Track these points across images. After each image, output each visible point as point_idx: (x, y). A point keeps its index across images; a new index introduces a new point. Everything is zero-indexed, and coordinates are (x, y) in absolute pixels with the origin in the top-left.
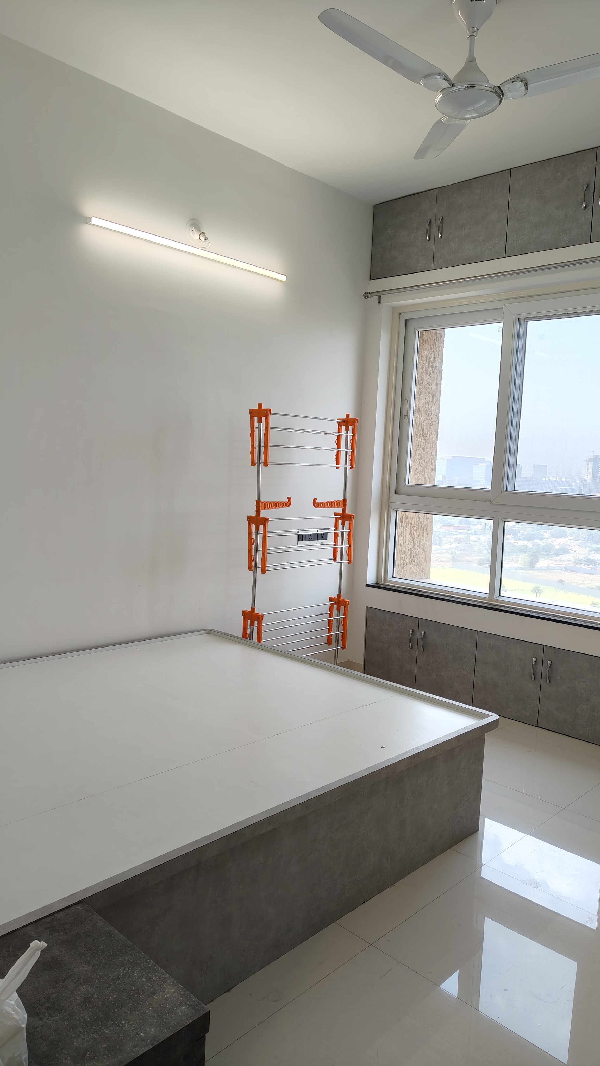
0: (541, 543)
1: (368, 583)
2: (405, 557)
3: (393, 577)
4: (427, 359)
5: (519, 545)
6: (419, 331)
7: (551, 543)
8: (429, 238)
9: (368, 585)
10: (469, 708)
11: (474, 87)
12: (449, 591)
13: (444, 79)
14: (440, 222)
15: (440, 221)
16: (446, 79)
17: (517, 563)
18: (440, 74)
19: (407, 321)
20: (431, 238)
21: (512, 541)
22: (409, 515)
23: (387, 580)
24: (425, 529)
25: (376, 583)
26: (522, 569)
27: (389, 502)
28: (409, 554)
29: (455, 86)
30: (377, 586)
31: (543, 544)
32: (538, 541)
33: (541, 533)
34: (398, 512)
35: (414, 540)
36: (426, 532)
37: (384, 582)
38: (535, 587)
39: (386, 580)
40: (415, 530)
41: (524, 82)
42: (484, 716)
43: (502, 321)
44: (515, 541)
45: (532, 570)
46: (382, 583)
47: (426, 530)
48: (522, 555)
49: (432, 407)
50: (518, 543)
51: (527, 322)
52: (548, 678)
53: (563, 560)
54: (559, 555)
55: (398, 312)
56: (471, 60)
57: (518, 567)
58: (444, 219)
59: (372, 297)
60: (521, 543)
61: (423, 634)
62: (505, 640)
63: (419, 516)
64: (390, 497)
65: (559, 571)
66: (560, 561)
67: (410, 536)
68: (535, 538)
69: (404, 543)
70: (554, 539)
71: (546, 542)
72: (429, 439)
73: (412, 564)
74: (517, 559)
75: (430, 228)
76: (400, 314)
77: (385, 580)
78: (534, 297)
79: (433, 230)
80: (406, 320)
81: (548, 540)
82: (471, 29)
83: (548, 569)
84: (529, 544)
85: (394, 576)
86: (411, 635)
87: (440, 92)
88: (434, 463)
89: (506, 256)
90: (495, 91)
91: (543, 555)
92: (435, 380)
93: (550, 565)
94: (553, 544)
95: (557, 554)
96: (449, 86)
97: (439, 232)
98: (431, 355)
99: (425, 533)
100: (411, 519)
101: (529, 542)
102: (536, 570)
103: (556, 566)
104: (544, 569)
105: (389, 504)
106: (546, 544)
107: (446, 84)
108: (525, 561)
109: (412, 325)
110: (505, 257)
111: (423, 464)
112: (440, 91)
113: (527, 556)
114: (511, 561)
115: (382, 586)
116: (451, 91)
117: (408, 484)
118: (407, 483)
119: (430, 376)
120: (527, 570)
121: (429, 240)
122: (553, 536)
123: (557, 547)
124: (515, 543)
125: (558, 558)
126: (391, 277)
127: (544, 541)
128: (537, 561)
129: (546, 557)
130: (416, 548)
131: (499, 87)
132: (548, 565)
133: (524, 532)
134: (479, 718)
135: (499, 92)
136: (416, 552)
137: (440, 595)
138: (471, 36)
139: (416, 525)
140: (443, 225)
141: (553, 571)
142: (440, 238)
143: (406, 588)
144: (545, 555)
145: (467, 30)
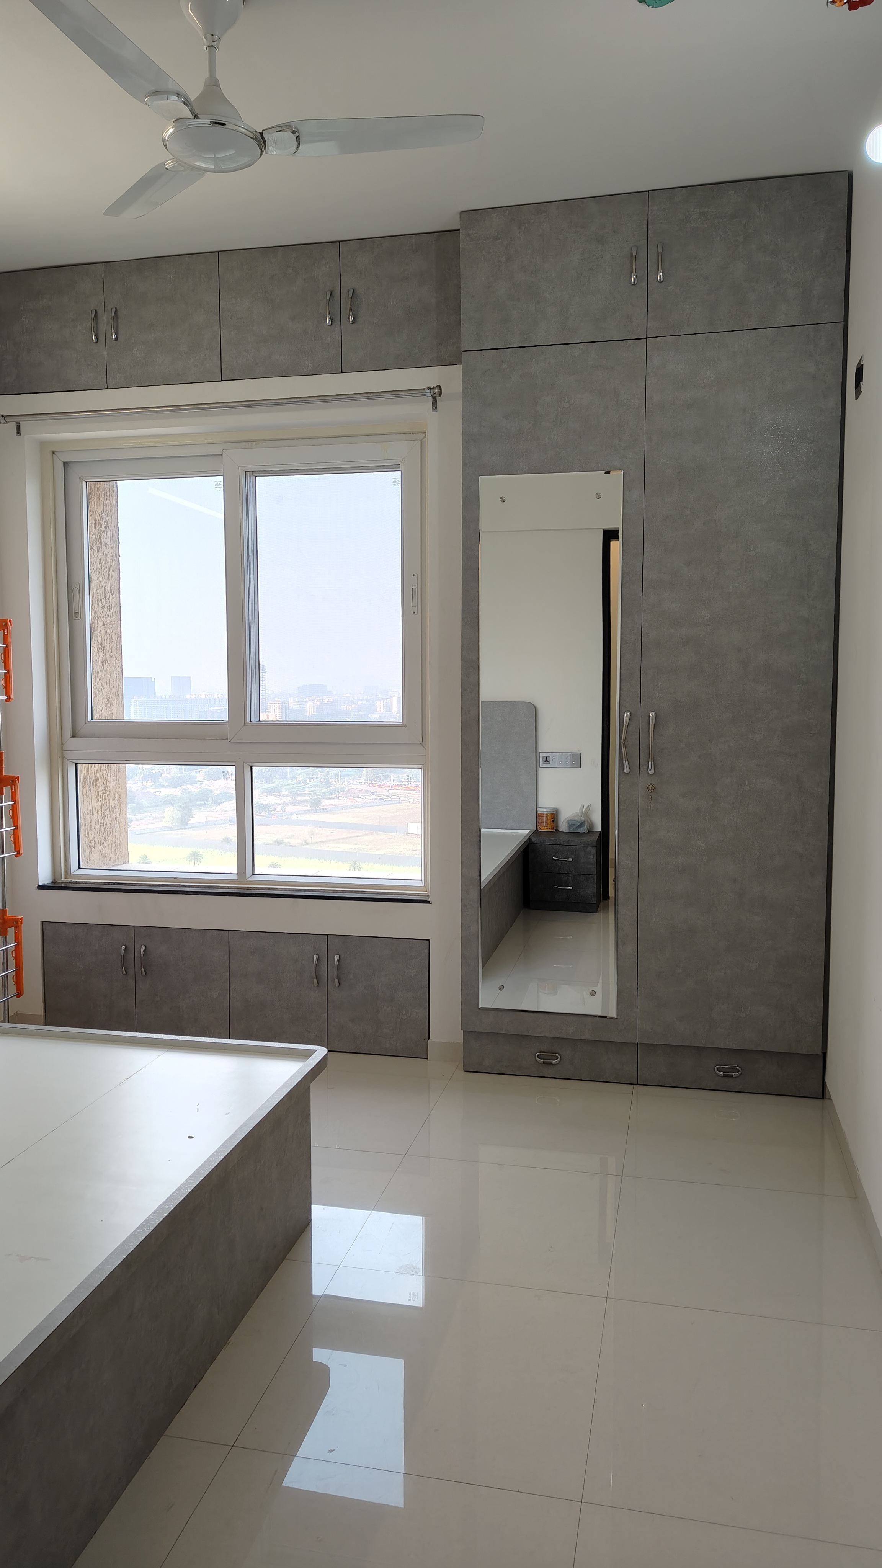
0: (194, 789)
1: (41, 883)
2: (91, 834)
3: (79, 868)
4: (97, 525)
5: (161, 794)
6: (86, 482)
7: (207, 787)
8: (96, 337)
9: (41, 887)
10: (281, 1046)
11: (224, 124)
12: (175, 878)
13: (184, 103)
14: (113, 317)
15: (113, 315)
16: (186, 103)
17: (162, 821)
18: (178, 95)
19: (66, 465)
20: (100, 338)
21: (152, 791)
22: (92, 769)
23: (71, 874)
24: (116, 787)
25: (53, 882)
26: (171, 829)
27: (62, 750)
28: (97, 830)
29: (199, 118)
30: (55, 886)
31: (196, 791)
32: (190, 787)
33: (191, 774)
34: (78, 765)
35: (103, 806)
36: (119, 791)
37: (66, 878)
38: (192, 853)
39: (69, 874)
40: (102, 791)
41: (297, 134)
42: (308, 1054)
43: (222, 474)
44: (156, 790)
45: (185, 829)
46: (62, 880)
47: (118, 789)
48: (168, 809)
49: (110, 599)
50: (160, 792)
51: (256, 477)
52: (336, 980)
53: (226, 809)
54: (220, 803)
55: (50, 451)
56: (213, 84)
57: (164, 826)
58: (119, 311)
59: (7, 423)
60: (165, 792)
61: (142, 951)
62: (271, 937)
63: (106, 768)
64: (64, 743)
65: (223, 825)
66: (222, 812)
67: (95, 801)
68: (185, 783)
69: (89, 813)
70: (211, 781)
71: (200, 786)
72: (110, 648)
73: (102, 844)
74: (162, 815)
75: (97, 324)
76: (53, 453)
77: (67, 874)
78: (266, 442)
79: (101, 326)
80: (64, 463)
81: (202, 783)
82: (209, 36)
83: (207, 824)
84: (177, 792)
85: (81, 867)
86: (123, 955)
87: (173, 122)
88: (120, 685)
89: (223, 379)
90: (254, 137)
91: (198, 805)
92: (110, 558)
93: (209, 819)
94: (210, 788)
95: (217, 803)
96: (191, 117)
97: (113, 331)
98: (101, 519)
99: (116, 794)
100: (96, 773)
101: (177, 789)
102: (188, 828)
103: (218, 819)
104: (201, 825)
105: (62, 752)
106: (200, 789)
107: (186, 112)
108: (173, 817)
109: (74, 473)
110: (222, 381)
111: (105, 688)
112: (174, 120)
113: (175, 809)
114: (153, 820)
115: (63, 885)
116: (189, 125)
117: (92, 720)
118: (90, 719)
119: (102, 552)
120: (177, 830)
121: (97, 342)
122: (210, 777)
123: (217, 792)
124: (156, 792)
125: (219, 808)
126: (35, 393)
127: (197, 785)
128: (191, 815)
129: (203, 808)
130: (106, 818)
131: (261, 134)
132: (207, 819)
133: (167, 775)
134: (305, 1059)
135: (261, 140)
136: (106, 824)
137: (163, 885)
138: (209, 46)
139: (103, 782)
140: (117, 321)
141: (214, 826)
142: (114, 340)
143: (105, 884)
144: (200, 805)
145: (203, 37)
